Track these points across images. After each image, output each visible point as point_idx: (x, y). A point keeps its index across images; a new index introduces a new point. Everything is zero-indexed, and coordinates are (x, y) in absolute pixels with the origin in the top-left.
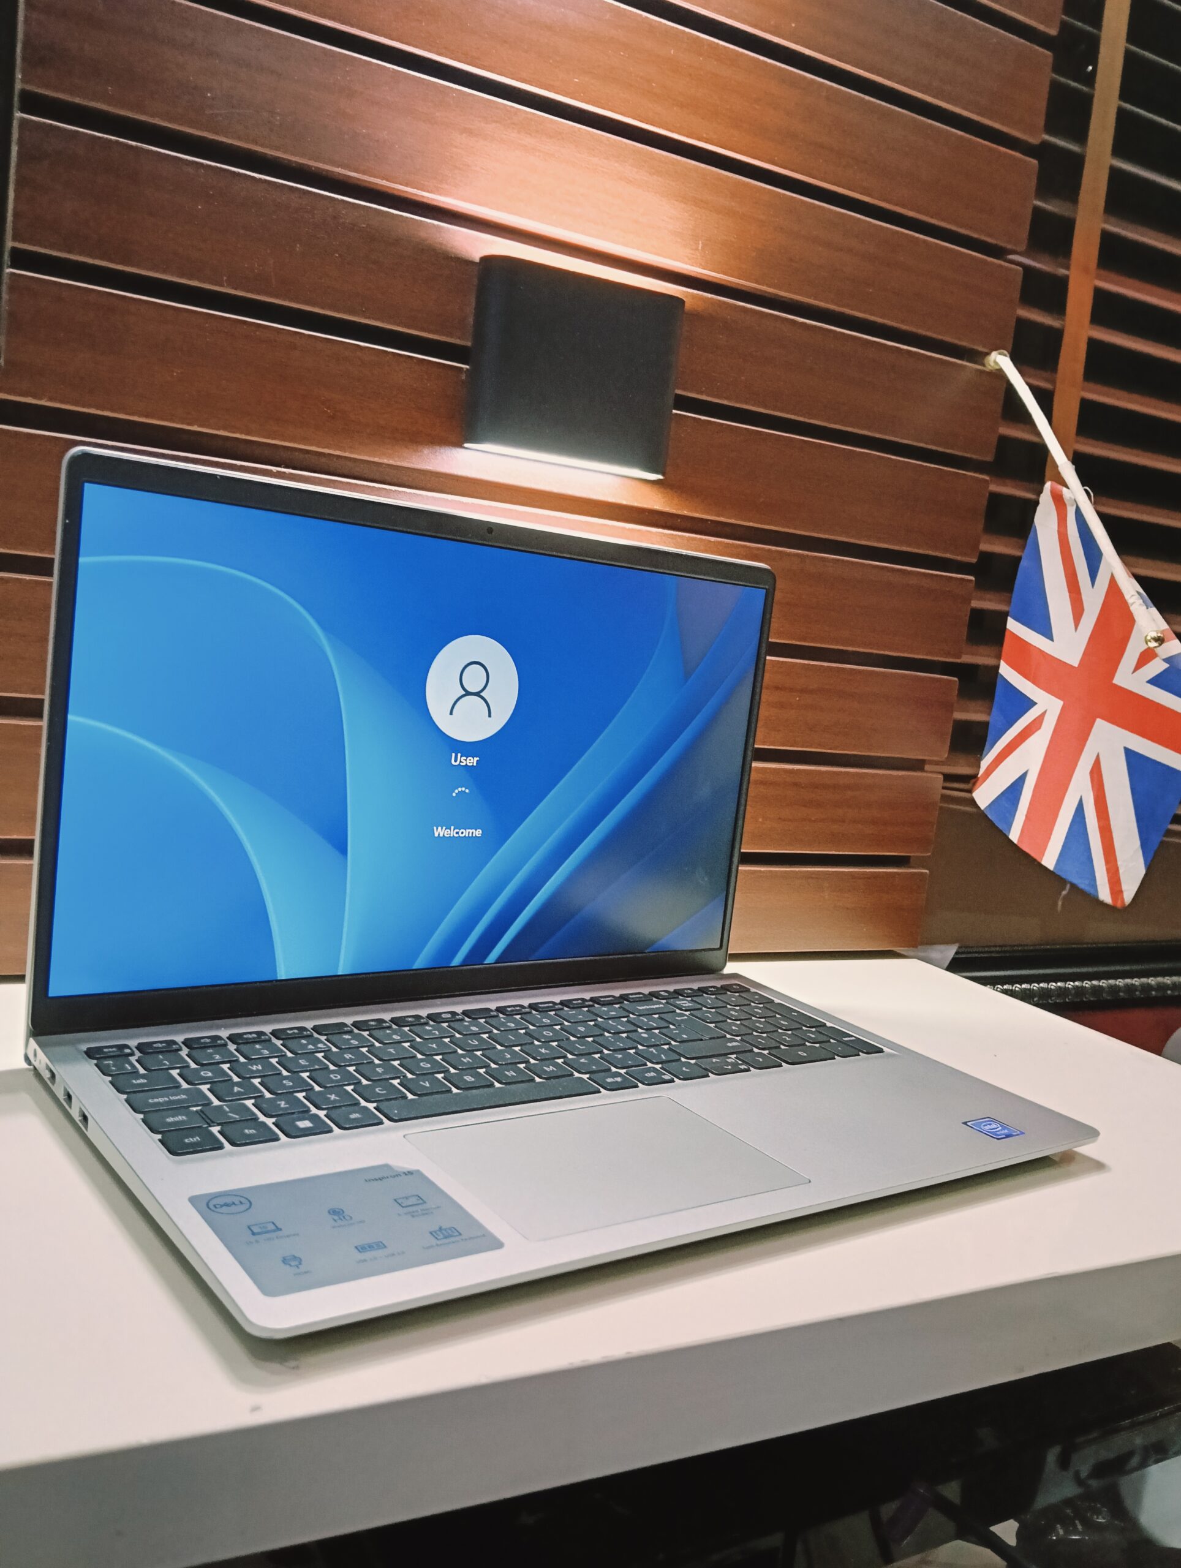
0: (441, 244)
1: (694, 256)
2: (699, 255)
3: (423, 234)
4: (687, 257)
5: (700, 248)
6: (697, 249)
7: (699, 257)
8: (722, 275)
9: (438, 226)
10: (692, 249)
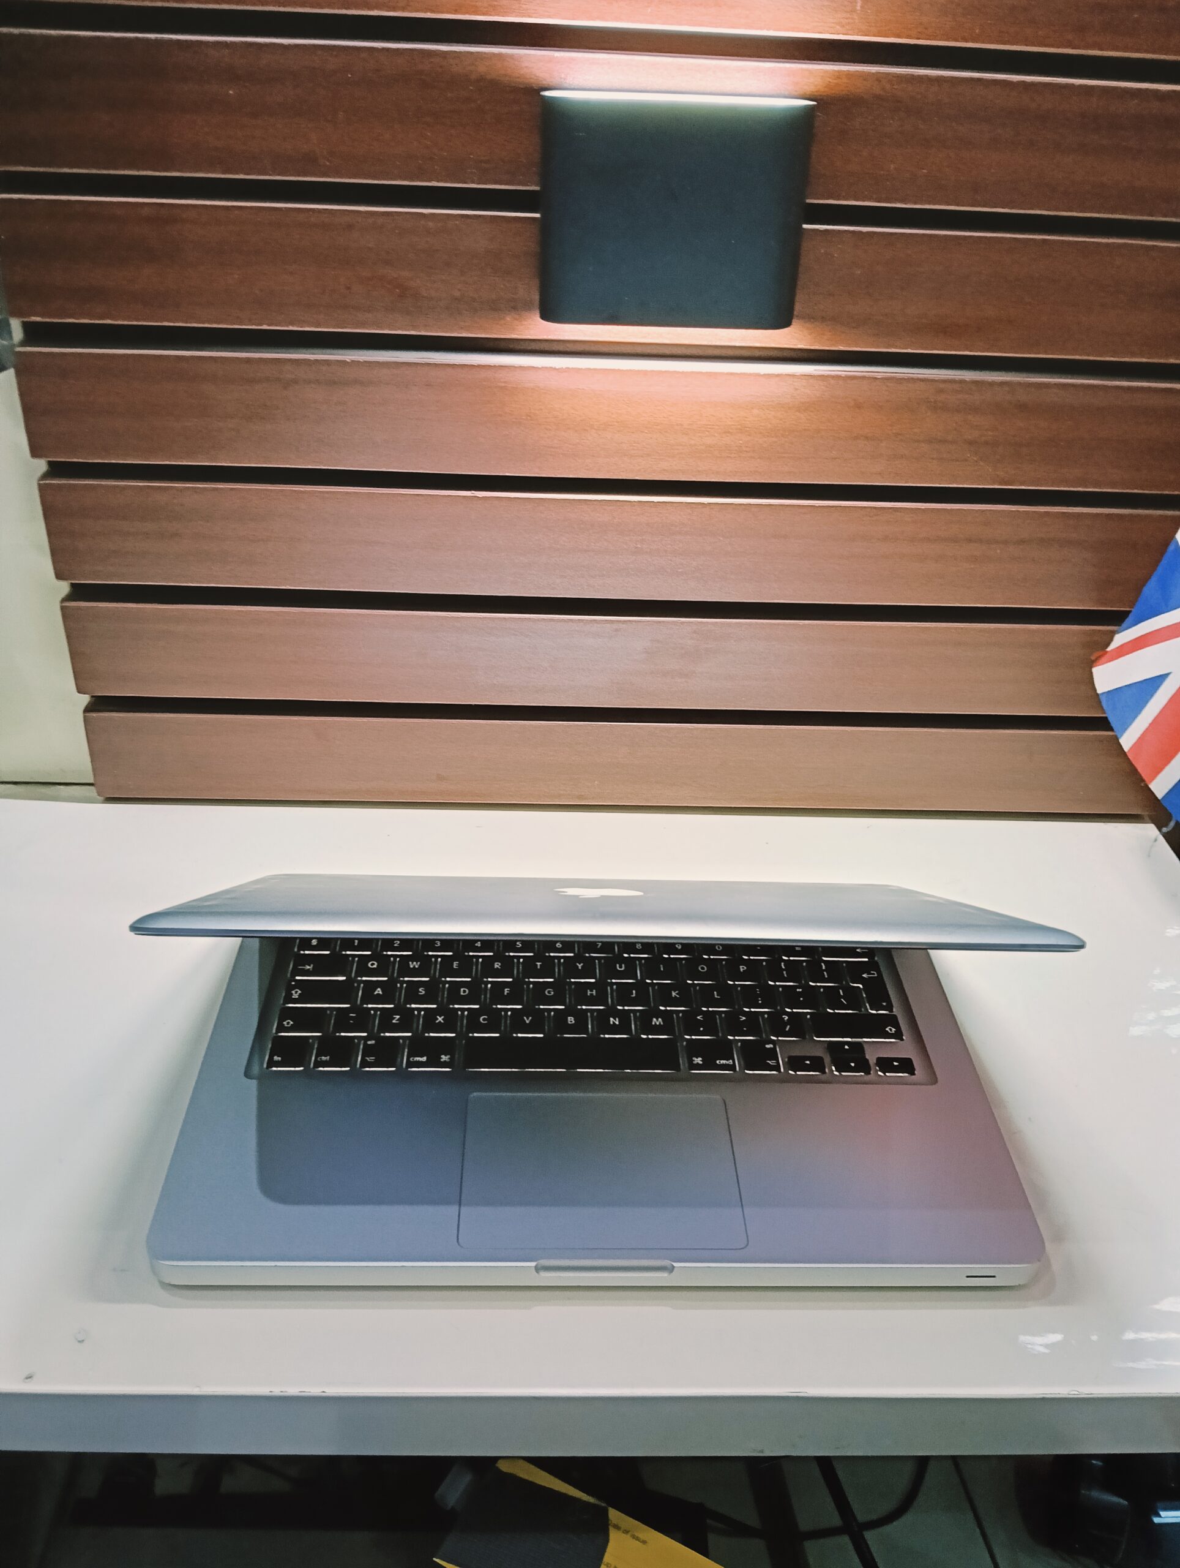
0: (505, 75)
1: (847, 21)
2: (856, 17)
3: (482, 69)
4: (839, 24)
5: (859, 8)
6: (853, 11)
7: (857, 21)
8: (893, 39)
9: (500, 55)
10: (846, 12)
